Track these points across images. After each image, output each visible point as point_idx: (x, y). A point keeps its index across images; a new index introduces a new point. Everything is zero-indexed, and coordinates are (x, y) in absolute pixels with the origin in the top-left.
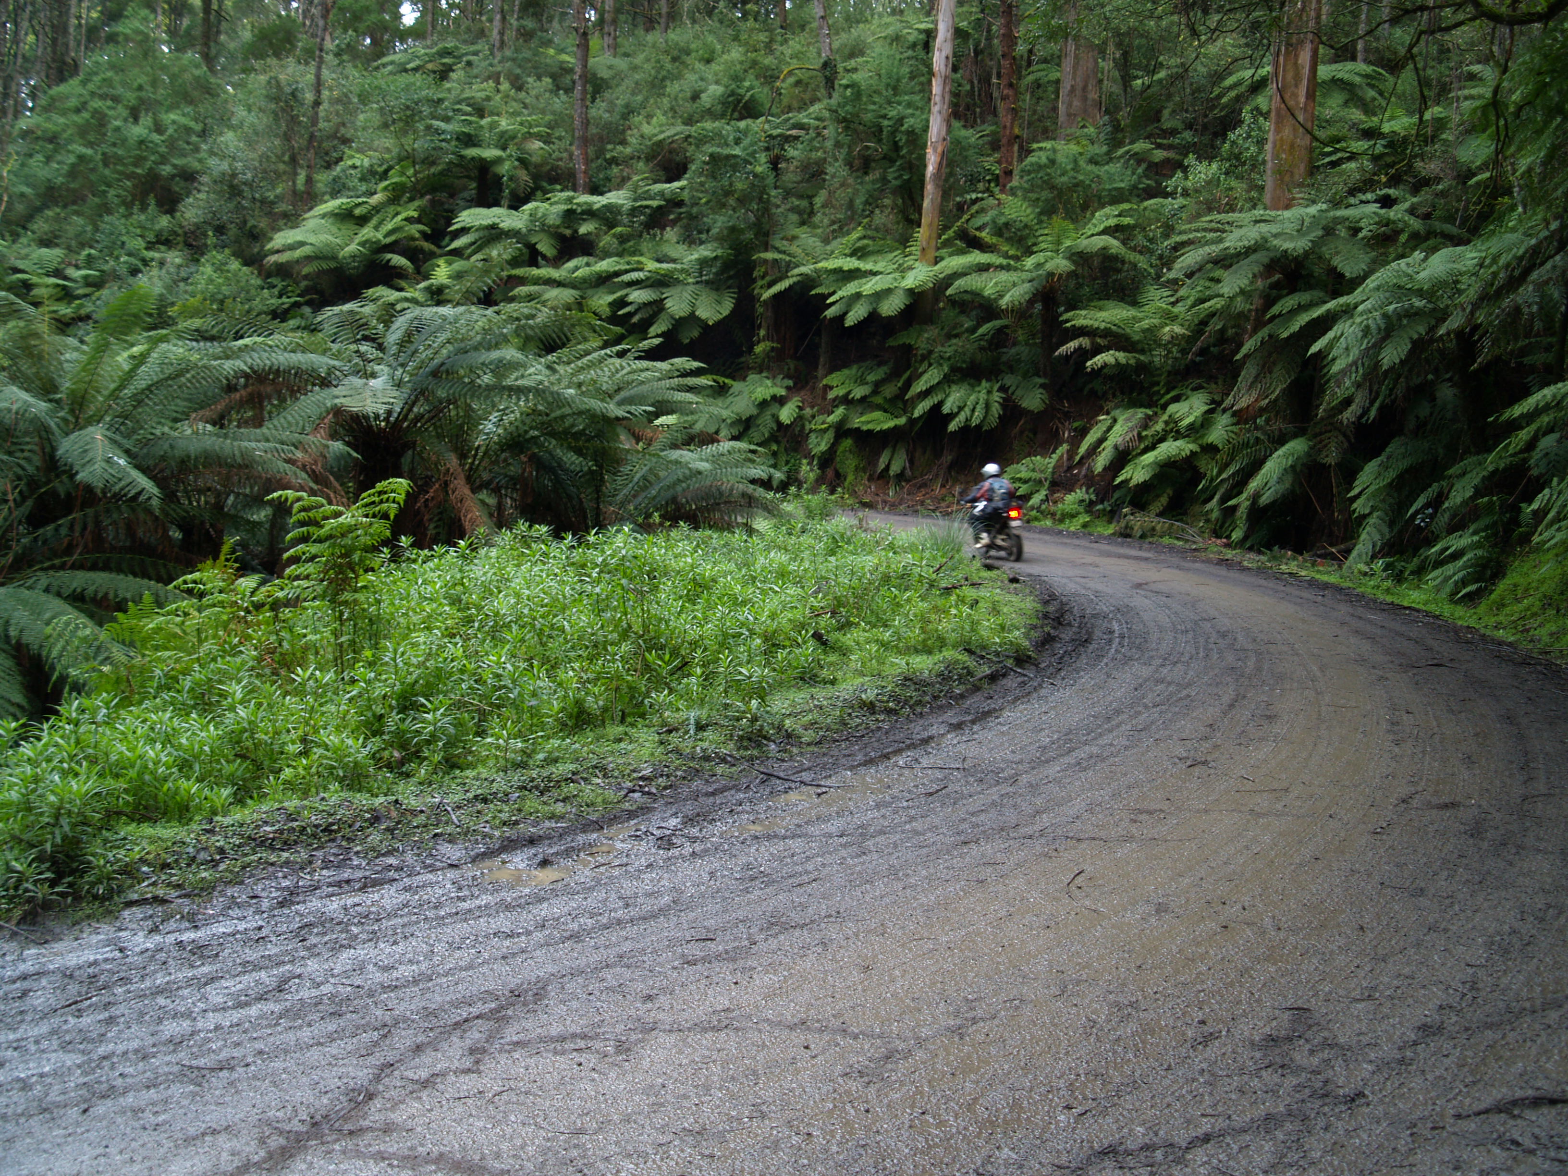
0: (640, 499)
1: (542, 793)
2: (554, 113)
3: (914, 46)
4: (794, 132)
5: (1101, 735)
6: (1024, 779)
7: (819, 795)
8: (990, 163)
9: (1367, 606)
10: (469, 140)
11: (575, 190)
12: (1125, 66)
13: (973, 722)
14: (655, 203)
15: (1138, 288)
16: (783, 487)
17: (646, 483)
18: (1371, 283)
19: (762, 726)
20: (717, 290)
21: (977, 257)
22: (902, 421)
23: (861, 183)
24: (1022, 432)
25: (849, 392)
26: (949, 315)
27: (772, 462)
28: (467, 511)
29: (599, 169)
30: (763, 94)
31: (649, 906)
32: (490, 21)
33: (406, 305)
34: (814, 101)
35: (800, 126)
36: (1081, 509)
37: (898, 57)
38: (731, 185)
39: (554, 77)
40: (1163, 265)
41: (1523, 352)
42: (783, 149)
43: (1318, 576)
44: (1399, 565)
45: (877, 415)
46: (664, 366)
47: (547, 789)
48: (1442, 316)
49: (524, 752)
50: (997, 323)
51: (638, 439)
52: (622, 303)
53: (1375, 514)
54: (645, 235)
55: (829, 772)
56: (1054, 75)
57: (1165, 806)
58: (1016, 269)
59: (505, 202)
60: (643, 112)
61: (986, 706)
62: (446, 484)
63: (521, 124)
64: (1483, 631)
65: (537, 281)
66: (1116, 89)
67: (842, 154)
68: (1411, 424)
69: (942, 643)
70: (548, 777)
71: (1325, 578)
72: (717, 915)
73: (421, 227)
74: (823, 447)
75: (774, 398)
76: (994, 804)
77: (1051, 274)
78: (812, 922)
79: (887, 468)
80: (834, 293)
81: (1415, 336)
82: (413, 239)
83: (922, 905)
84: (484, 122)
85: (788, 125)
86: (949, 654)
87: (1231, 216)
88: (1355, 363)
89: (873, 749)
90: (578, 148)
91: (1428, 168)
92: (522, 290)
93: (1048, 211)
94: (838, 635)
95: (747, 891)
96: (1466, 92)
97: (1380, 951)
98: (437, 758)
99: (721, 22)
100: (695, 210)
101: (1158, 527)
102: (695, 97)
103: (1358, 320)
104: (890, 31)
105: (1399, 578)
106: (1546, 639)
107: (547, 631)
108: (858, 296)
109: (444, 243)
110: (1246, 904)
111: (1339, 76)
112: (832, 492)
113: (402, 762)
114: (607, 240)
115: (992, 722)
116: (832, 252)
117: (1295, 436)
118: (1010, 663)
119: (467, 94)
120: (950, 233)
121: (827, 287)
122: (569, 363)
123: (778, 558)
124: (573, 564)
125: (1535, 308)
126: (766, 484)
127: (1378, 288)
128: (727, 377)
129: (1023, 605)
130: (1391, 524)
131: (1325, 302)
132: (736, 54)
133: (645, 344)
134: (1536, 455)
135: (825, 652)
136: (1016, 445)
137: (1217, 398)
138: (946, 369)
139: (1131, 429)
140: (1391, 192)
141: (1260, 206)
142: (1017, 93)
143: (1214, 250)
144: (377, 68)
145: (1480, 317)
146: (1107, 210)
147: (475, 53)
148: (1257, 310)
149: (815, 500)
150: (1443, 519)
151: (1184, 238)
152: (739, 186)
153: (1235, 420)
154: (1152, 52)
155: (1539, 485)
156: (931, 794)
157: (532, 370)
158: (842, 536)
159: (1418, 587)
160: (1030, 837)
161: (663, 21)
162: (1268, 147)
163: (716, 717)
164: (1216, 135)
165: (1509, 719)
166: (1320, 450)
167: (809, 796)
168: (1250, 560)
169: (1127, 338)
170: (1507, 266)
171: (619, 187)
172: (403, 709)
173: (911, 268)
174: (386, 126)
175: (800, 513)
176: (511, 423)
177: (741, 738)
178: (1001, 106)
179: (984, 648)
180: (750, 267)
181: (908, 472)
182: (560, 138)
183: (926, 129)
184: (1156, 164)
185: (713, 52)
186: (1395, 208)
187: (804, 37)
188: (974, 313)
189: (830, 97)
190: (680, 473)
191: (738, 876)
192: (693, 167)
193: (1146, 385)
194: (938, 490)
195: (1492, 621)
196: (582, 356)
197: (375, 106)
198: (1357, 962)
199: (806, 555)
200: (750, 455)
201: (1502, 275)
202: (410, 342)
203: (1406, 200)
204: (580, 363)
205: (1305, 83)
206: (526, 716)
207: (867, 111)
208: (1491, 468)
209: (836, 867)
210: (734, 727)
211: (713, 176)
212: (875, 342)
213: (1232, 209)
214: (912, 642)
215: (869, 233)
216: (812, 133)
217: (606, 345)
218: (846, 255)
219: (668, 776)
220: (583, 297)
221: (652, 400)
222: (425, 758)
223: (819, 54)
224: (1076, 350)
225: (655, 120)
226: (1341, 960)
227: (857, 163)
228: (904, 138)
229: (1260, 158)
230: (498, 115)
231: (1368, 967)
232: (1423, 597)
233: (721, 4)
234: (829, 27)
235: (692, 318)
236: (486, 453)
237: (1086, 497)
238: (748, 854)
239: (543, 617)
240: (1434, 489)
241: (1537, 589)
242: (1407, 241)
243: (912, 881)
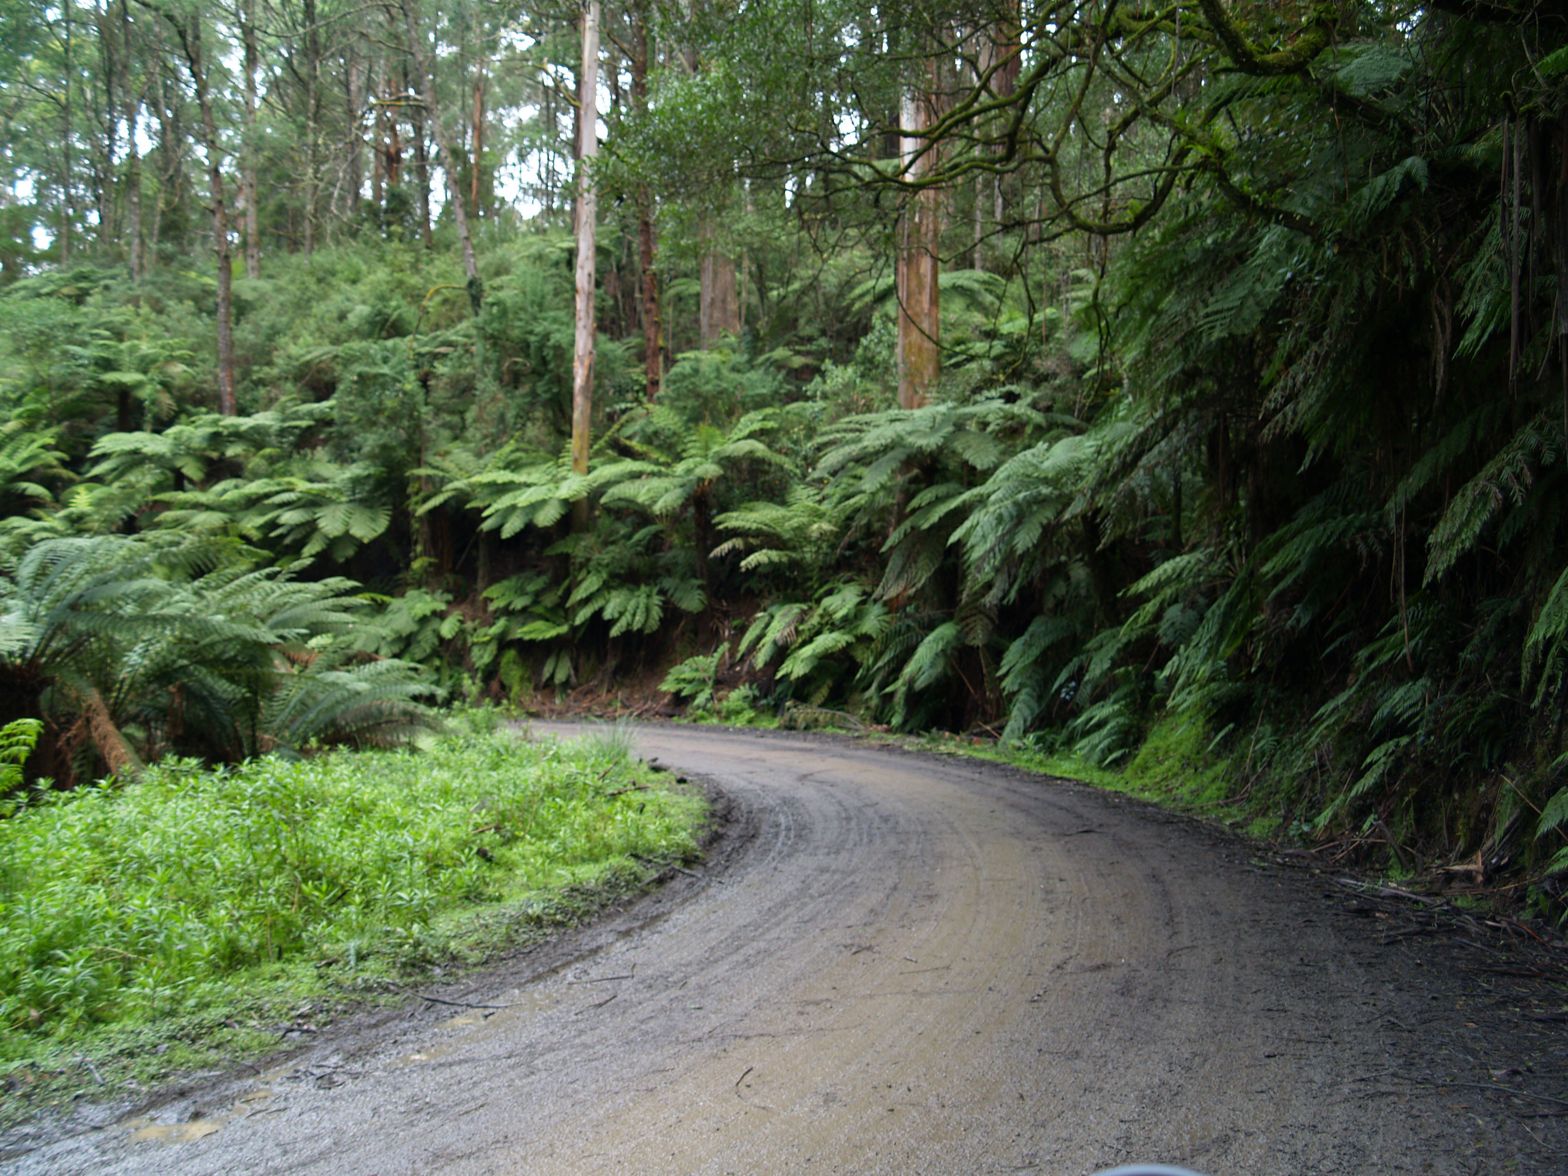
0: (297, 724)
1: (194, 1041)
2: (197, 336)
3: (556, 264)
4: (443, 350)
5: (768, 929)
6: (693, 981)
7: (486, 1017)
8: (637, 373)
9: (1021, 780)
10: (107, 365)
11: (221, 411)
12: (760, 279)
13: (642, 928)
14: (304, 424)
15: (785, 488)
16: (447, 703)
17: (303, 706)
18: (1001, 473)
19: (425, 951)
20: (371, 507)
21: (628, 465)
22: (564, 629)
23: (512, 398)
24: (683, 634)
25: (509, 604)
26: (605, 522)
27: (435, 677)
28: (112, 748)
29: (246, 390)
30: (409, 313)
31: (308, 1151)
32: (129, 244)
33: (45, 535)
34: (461, 318)
35: (450, 344)
36: (746, 705)
37: (541, 274)
38: (381, 403)
39: (196, 299)
40: (808, 465)
41: (1145, 530)
42: (433, 366)
43: (975, 754)
44: (1050, 738)
45: (539, 624)
46: (317, 587)
47: (199, 1036)
48: (1066, 501)
49: (172, 998)
50: (652, 529)
51: (293, 662)
52: (273, 525)
53: (1024, 691)
54: (296, 456)
55: (496, 992)
56: (695, 288)
57: (831, 995)
58: (667, 475)
59: (148, 427)
60: (290, 333)
61: (654, 911)
62: (88, 721)
63: (163, 347)
64: (1130, 794)
65: (184, 505)
66: (754, 300)
67: (491, 369)
68: (1050, 603)
69: (608, 850)
70: (200, 1023)
71: (981, 756)
72: (380, 1152)
73: (59, 454)
74: (487, 659)
75: (434, 613)
76: (663, 1009)
77: (701, 480)
78: (479, 1150)
79: (552, 677)
80: (489, 506)
81: (1045, 522)
82: (51, 467)
83: (591, 1121)
84: (124, 346)
85: (436, 343)
86: (615, 861)
87: (868, 417)
88: (992, 549)
89: (541, 964)
90: (223, 370)
91: (1045, 365)
92: (167, 515)
93: (695, 419)
94: (504, 850)
95: (411, 1124)
96: (1073, 294)
97: (1039, 1117)
98: (78, 1013)
99: (366, 243)
100: (345, 429)
101: (821, 718)
102: (342, 317)
103: (991, 509)
104: (533, 250)
105: (1051, 750)
106: (1187, 797)
107: (196, 869)
108: (513, 508)
109: (83, 470)
110: (911, 1086)
111: (960, 282)
112: (498, 704)
113: (40, 1021)
114: (256, 462)
115: (661, 926)
116: (486, 466)
117: (943, 621)
118: (678, 865)
119: (105, 318)
120: (602, 443)
121: (483, 500)
122: (218, 587)
123: (442, 776)
124: (226, 796)
125: (1147, 491)
126: (430, 700)
127: (1008, 478)
128: (385, 594)
129: (690, 806)
130: (1039, 698)
131: (961, 493)
132: (382, 274)
133: (297, 565)
134: (1164, 625)
135: (490, 869)
136: (678, 647)
137: (868, 589)
138: (605, 575)
139: (788, 625)
140: (1014, 388)
141: (894, 406)
142: (659, 307)
143: (854, 449)
144: (8, 294)
145: (1100, 501)
146: (752, 415)
147: (113, 277)
148: (898, 504)
149: (480, 713)
150: (1086, 691)
151: (825, 439)
152: (389, 403)
153: (886, 609)
154: (784, 265)
155: (1168, 653)
156: (600, 1005)
157: (177, 598)
158: (507, 750)
159: (1069, 758)
160: (700, 1040)
161: (307, 243)
162: (898, 350)
163: (377, 945)
164: (850, 340)
165: (1155, 877)
166: (967, 633)
167: (476, 1018)
168: (911, 743)
169: (778, 537)
170: (1120, 453)
171: (266, 408)
172: (40, 964)
173: (564, 478)
174: (18, 352)
175: (465, 728)
176: (157, 653)
177: (404, 965)
178: (644, 318)
179: (650, 851)
180: (404, 483)
181: (573, 680)
182: (204, 361)
183: (572, 343)
184: (796, 370)
185: (358, 272)
186: (1019, 402)
187: (449, 257)
188: (629, 520)
189: (477, 314)
190: (338, 695)
191: (402, 1109)
192: (341, 387)
193: (800, 580)
194: (604, 696)
195: (1138, 784)
196: (232, 580)
197: (7, 332)
198: (1018, 1130)
199: (468, 771)
200: (412, 674)
201: (1116, 461)
202: (45, 575)
203: (1026, 396)
204: (228, 588)
205: (927, 290)
206: (174, 961)
207: (513, 327)
208: (1124, 640)
209: (504, 1090)
210: (397, 954)
211: (362, 395)
212: (533, 553)
213: (868, 409)
214: (578, 853)
215: (523, 445)
216: (460, 351)
217: (258, 567)
218: (499, 468)
219: (328, 1011)
220: (232, 521)
221: (305, 622)
222: (65, 1015)
223: (465, 273)
224: (730, 551)
225: (301, 341)
226: (1002, 1130)
227: (506, 378)
228: (551, 353)
229: (892, 362)
230: (138, 338)
231: (1028, 1134)
232: (1074, 766)
233: (366, 226)
234: (474, 248)
235: (347, 537)
236: (131, 686)
237: (750, 693)
238: (412, 1086)
239: (192, 855)
240: (1075, 662)
241: (1176, 750)
242: (1033, 432)
243: (581, 1096)
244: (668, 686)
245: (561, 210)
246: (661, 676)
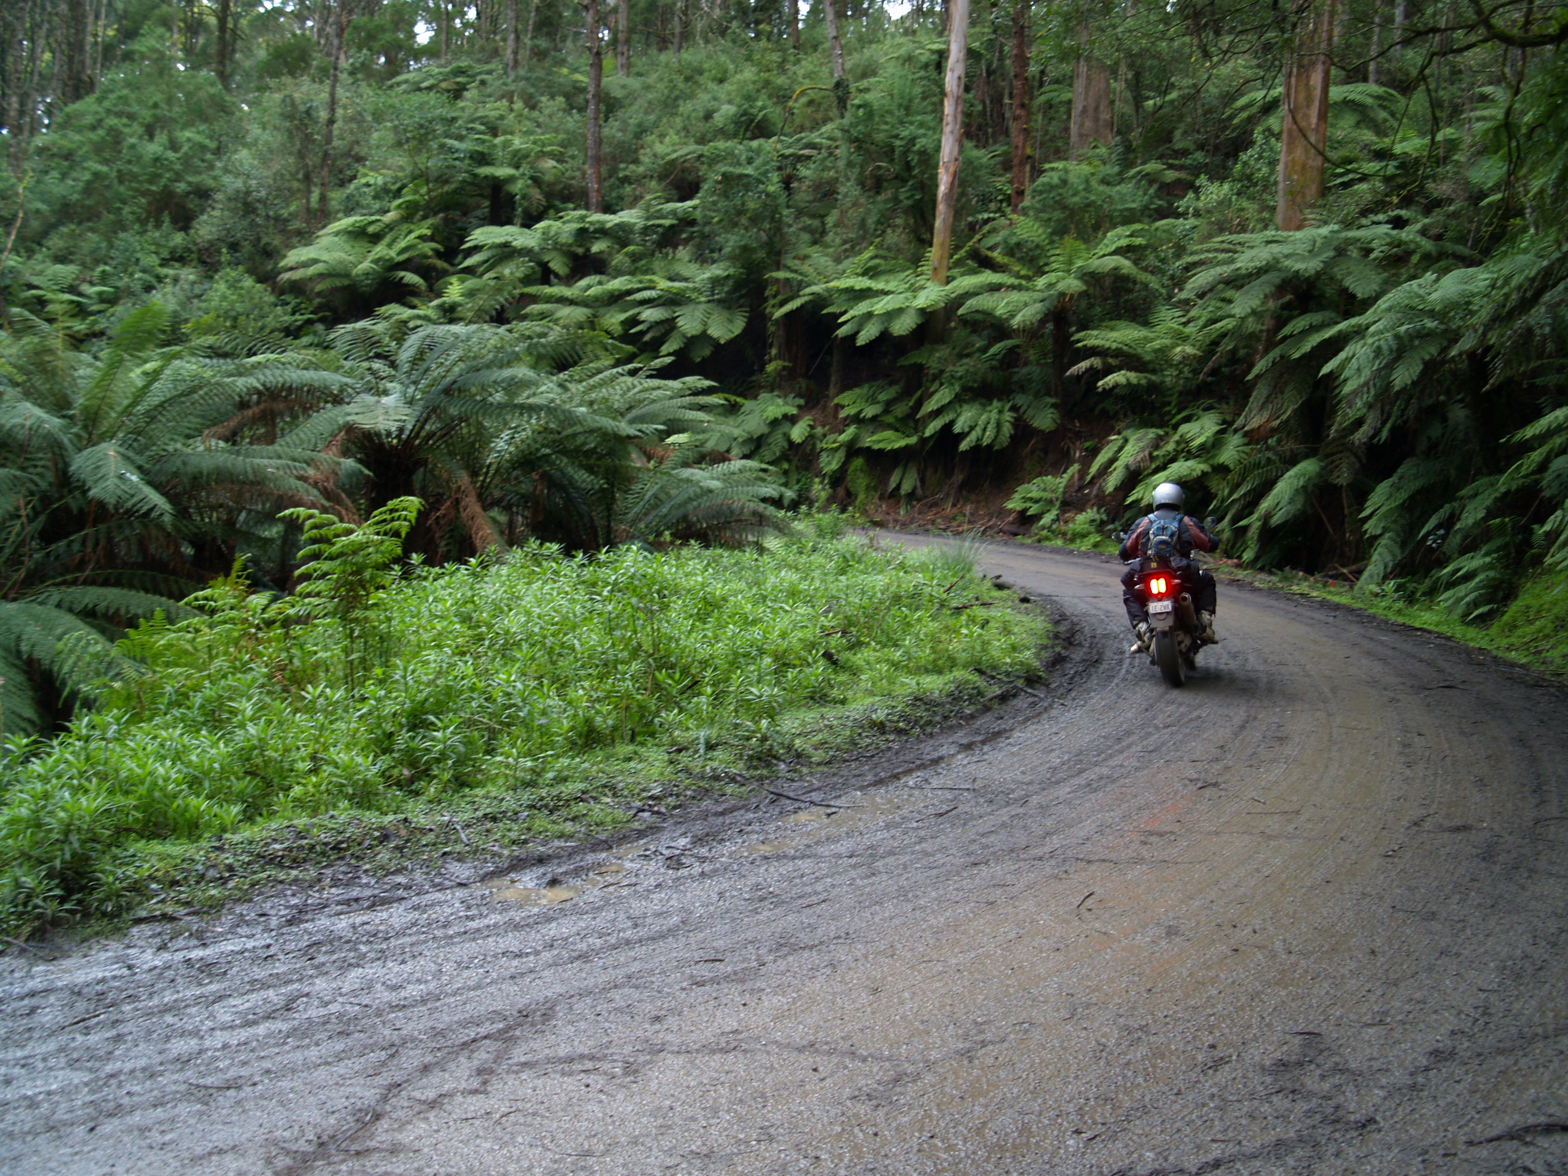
0: (650, 517)
1: (551, 812)
2: (567, 132)
3: (926, 66)
4: (806, 152)
5: (1111, 756)
6: (1035, 800)
7: (829, 815)
8: (1002, 183)
9: (1378, 627)
10: (482, 159)
11: (587, 208)
12: (1137, 87)
13: (984, 742)
14: (667, 222)
15: (1149, 308)
16: (794, 506)
17: (657, 501)
18: (1383, 303)
19: (771, 746)
20: (729, 308)
21: (988, 277)
22: (913, 440)
23: (873, 203)
24: (1033, 452)
25: (860, 412)
26: (960, 334)
27: (783, 480)
28: (478, 529)
29: (612, 188)
30: (774, 113)
31: (658, 926)
32: (504, 40)
33: (419, 322)
34: (826, 121)
35: (812, 146)
36: (1092, 529)
37: (910, 77)
38: (743, 204)
39: (567, 96)
40: (1175, 285)
41: (1535, 373)
42: (795, 169)
43: (1329, 597)
44: (1411, 586)
45: (888, 434)
46: (676, 384)
47: (556, 808)
48: (1454, 337)
49: (533, 770)
50: (1009, 343)
51: (649, 458)
52: (634, 321)
53: (1387, 535)
54: (658, 255)
55: (839, 793)
56: (1066, 96)
57: (1176, 828)
58: (1027, 289)
59: (518, 220)
60: (656, 131)
61: (996, 726)
62: (457, 502)
63: (535, 143)
64: (1495, 653)
65: (549, 299)
66: (1128, 110)
67: (854, 174)
68: (1423, 445)
69: (952, 663)
70: (558, 796)
71: (1336, 599)
72: (725, 935)
73: (434, 245)
74: (834, 466)
75: (785, 417)
76: (1003, 825)
77: (1062, 294)
78: (821, 943)
79: (898, 487)
80: (845, 312)
81: (1427, 357)
82: (426, 257)
83: (931, 927)
84: (498, 140)
85: (801, 144)
86: (959, 674)
87: (1242, 237)
88: (1366, 384)
89: (883, 769)
90: (590, 167)
91: (1440, 189)
92: (534, 308)
93: (1060, 231)
94: (848, 655)
95: (755, 911)
96: (1478, 113)
97: (1392, 975)
98: (447, 776)
99: (734, 42)
100: (707, 229)
102: (708, 116)
103: (1370, 341)
104: (903, 51)
105: (1411, 600)
106: (1558, 661)
107: (557, 650)
108: (869, 315)
109: (457, 261)
110: (1257, 927)
111: (1351, 97)
112: (843, 511)
113: (411, 780)
114: (619, 259)
115: (1002, 742)
116: (844, 272)
117: (1306, 457)
118: (1020, 683)
119: (480, 114)
120: (962, 253)
121: (839, 306)
122: (581, 381)
123: (789, 577)
124: (584, 582)
125: (1547, 330)
126: (777, 503)
127: (1389, 309)
128: (739, 395)
129: (1033, 625)
130: (1403, 545)
131: (1337, 323)
132: (749, 73)
133: (657, 363)
134: (1548, 476)
135: (835, 672)
136: (1027, 465)
137: (1229, 418)
138: (957, 388)
139: (1142, 449)
140: (1403, 213)
141: (1271, 227)
142: (1029, 113)
143: (1225, 270)
144: (391, 87)
145: (1492, 338)
146: (1119, 230)
147: (489, 72)
148: (1268, 331)
149: (826, 518)
150: (1455, 540)
151: (1196, 258)
152: (751, 205)
153: (1246, 440)
154: (1164, 73)
155: (1551, 507)
156: (941, 815)
157: (543, 388)
158: (853, 555)
159: (1430, 608)
160: (1040, 859)
161: (676, 40)
162: (1280, 168)
163: (726, 736)
164: (1227, 156)
165: (1521, 741)
166: (1332, 471)
167: (819, 816)
168: (1262, 580)
169: (1138, 358)
170: (1519, 287)
171: (631, 206)
172: (413, 727)
173: (922, 288)
174: (399, 144)
175: (811, 532)
176: (523, 441)
177: (751, 758)
178: (1013, 127)
179: (994, 668)
180: (762, 286)
181: (919, 492)
182: (573, 157)
183: (938, 149)
184: (1168, 184)
185: (726, 71)
186: (1407, 229)
187: (816, 57)
188: (985, 332)
189: (842, 117)
190: (691, 491)
191: (747, 896)
192: (706, 186)
193: (1157, 405)
194: (948, 510)
195: (1504, 642)
196: (594, 375)
197: (389, 124)
198: (1368, 986)
199: (817, 574)
200: (761, 474)
201: (1514, 296)
202: (422, 359)
203: (1417, 221)
204: (591, 381)
205: (1316, 104)
206: (536, 735)
207: (879, 131)
208: (1503, 490)
209: (845, 888)
210: (744, 747)
211: (725, 195)
212: (886, 361)
213: (1243, 229)
214: (923, 662)
215: (881, 252)
216: (824, 153)
217: (618, 363)
218: (858, 275)
219: (677, 795)
220: (595, 316)
221: (663, 419)
222: (435, 777)
223: (831, 74)
224: (1087, 370)
225: (667, 139)
226: (1352, 984)
227: (869, 182)
228: (916, 158)
229: (1272, 179)
230: (512, 133)
231: (1379, 992)
232: (1435, 618)
233: (735, 24)
234: (842, 48)
235: (704, 336)
236: (497, 471)
237: (1097, 517)
238: (757, 875)
239: (553, 635)
240: (1446, 510)
241: (1549, 610)
242: (1419, 262)
243: (922, 902)
244: (1014, 504)
245: (931, 11)
246: (1008, 494)
